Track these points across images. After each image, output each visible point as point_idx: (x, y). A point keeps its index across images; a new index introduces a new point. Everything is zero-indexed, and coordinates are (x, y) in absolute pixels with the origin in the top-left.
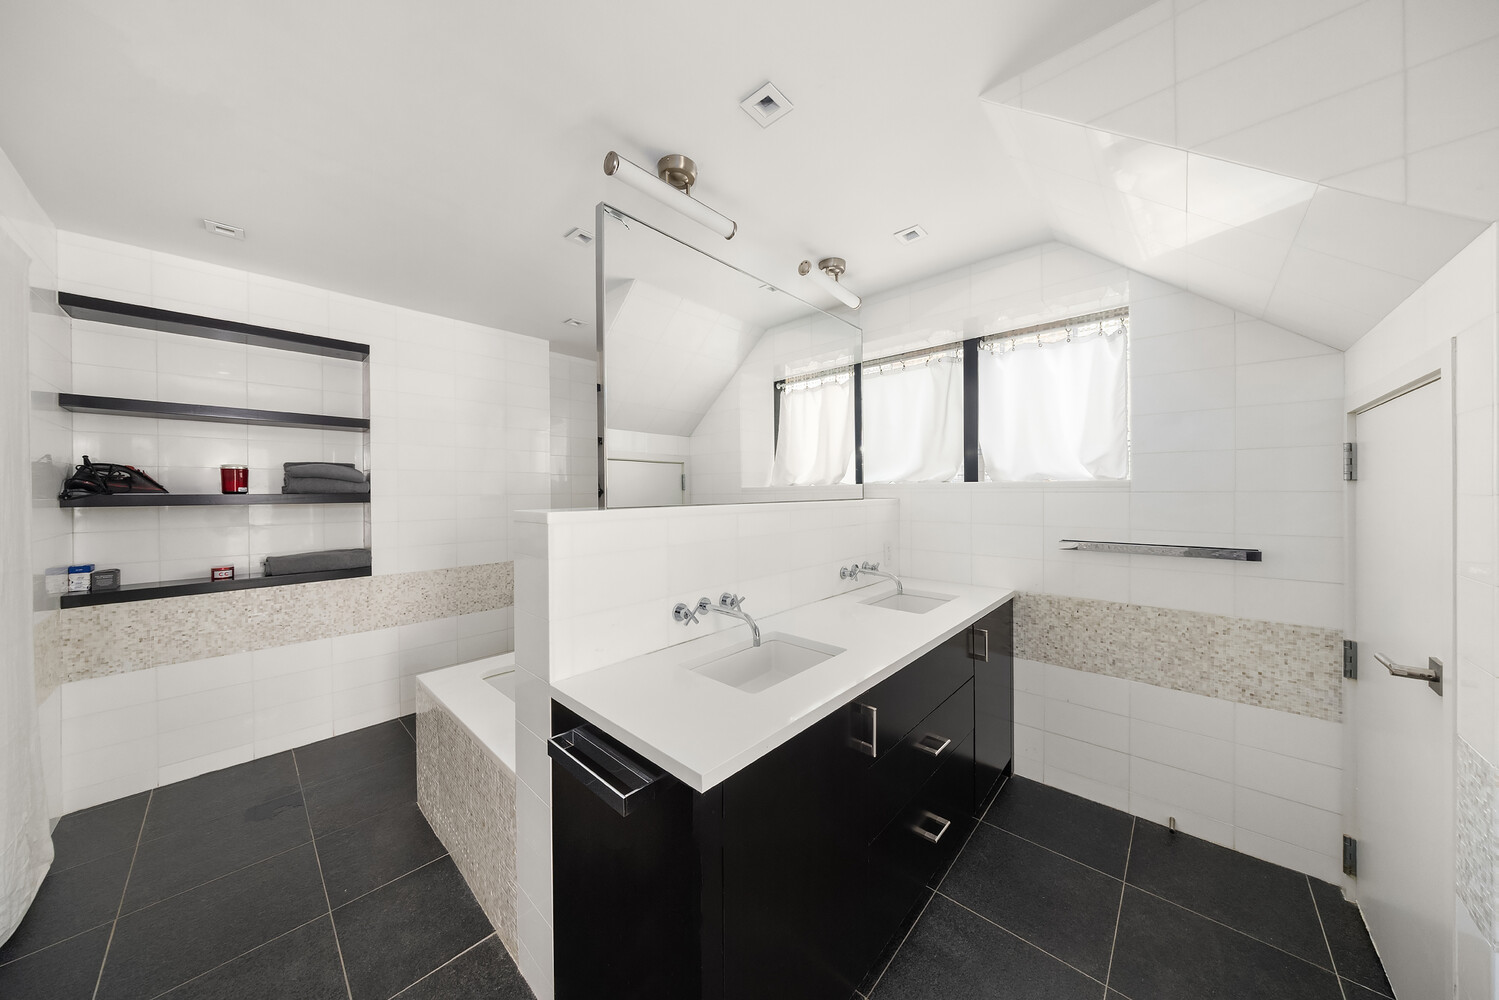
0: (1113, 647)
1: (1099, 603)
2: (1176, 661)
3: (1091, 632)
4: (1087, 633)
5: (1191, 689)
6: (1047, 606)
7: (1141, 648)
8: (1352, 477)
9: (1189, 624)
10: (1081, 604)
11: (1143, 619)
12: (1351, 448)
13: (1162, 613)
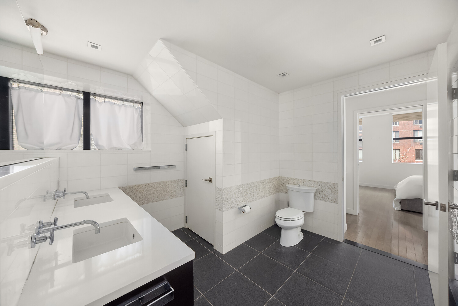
0: (147, 196)
1: (143, 184)
2: (160, 194)
3: (141, 194)
4: (140, 194)
5: (163, 200)
6: (129, 189)
7: (153, 193)
8: (186, 150)
9: (162, 184)
10: (139, 186)
11: (153, 186)
12: (186, 145)
13: (157, 183)
